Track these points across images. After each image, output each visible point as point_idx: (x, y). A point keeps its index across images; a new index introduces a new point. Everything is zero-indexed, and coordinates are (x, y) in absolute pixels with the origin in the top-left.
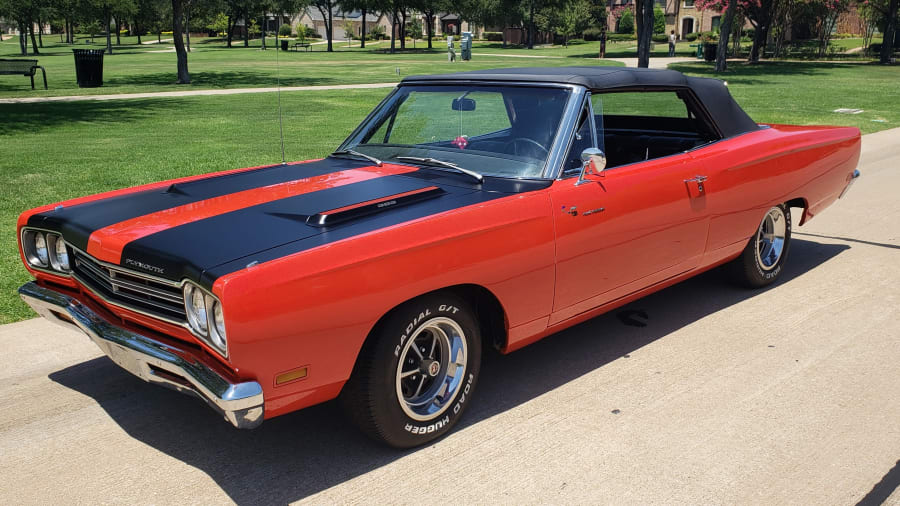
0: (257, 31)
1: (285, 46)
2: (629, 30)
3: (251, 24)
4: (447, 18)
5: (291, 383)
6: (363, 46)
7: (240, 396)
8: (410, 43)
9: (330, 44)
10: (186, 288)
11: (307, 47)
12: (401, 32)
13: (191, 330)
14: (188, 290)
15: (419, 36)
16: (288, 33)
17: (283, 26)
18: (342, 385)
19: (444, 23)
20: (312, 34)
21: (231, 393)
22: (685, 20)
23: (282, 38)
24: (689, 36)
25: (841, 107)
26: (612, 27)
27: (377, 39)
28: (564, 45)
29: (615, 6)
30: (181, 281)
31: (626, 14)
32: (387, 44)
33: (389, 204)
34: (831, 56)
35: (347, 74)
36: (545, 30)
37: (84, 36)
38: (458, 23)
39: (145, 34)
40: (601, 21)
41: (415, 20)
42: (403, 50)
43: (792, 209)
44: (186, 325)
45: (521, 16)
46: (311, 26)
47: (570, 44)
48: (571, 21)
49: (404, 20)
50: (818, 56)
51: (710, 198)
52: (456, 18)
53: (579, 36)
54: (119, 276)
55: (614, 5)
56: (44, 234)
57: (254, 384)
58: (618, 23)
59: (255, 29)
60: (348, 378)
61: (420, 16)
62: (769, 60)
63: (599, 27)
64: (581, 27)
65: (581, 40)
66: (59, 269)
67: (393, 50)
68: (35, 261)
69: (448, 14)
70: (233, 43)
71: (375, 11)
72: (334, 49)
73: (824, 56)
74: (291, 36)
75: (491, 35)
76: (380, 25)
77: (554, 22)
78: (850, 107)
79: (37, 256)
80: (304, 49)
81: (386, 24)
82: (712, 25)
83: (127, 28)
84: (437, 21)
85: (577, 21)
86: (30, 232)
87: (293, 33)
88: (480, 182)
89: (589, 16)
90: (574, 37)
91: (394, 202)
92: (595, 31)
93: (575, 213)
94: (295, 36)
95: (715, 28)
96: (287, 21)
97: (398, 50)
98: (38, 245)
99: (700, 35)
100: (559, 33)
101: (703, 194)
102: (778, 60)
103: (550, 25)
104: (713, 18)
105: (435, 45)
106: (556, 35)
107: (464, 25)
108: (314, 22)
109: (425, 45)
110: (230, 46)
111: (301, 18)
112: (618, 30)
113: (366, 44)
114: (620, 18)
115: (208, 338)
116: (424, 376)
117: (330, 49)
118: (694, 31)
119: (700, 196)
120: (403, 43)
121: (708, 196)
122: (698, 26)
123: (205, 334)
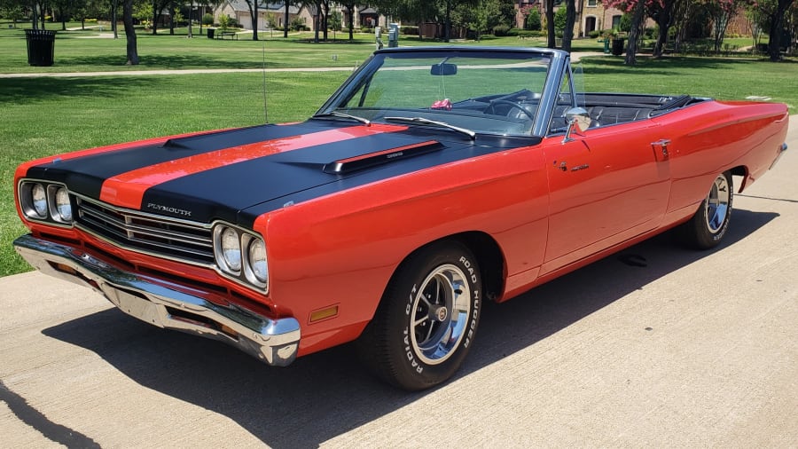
0: (181, 20)
1: (211, 34)
2: (536, 26)
3: (175, 13)
4: (365, 12)
5: (323, 320)
6: (286, 36)
7: (279, 332)
8: (331, 34)
9: (255, 33)
10: (216, 229)
11: (233, 35)
12: (323, 24)
13: (220, 272)
14: (218, 230)
15: (339, 28)
16: (210, 22)
17: (205, 15)
18: (366, 324)
19: (363, 16)
20: (234, 24)
21: (271, 330)
22: (588, 19)
23: (205, 27)
24: (592, 33)
25: (751, 94)
26: (521, 24)
27: (298, 30)
28: (476, 39)
29: (523, 5)
30: (211, 223)
31: (534, 11)
32: (311, 34)
33: (396, 155)
34: (726, 53)
35: (285, 59)
36: (458, 25)
37: (7, 21)
38: (376, 17)
39: (68, 21)
40: (511, 18)
41: (335, 13)
42: (325, 40)
43: (734, 177)
44: (214, 267)
45: (437, 12)
46: (233, 16)
47: (482, 39)
48: (483, 18)
49: (327, 13)
50: (713, 53)
51: (672, 162)
52: (374, 12)
53: (489, 32)
54: (134, 222)
55: (523, 3)
56: (45, 185)
57: (292, 320)
58: (526, 20)
59: (179, 18)
60: (371, 318)
61: (340, 9)
62: (671, 55)
63: (508, 23)
64: (492, 23)
65: (492, 36)
66: (59, 220)
67: (317, 40)
68: (31, 213)
69: (367, 8)
70: (158, 31)
71: (297, 3)
72: (259, 38)
73: (720, 53)
74: (213, 26)
75: (407, 28)
76: (300, 17)
77: (467, 18)
78: (759, 95)
79: (34, 208)
80: (230, 37)
81: (307, 16)
82: (613, 23)
83: (50, 14)
84: (355, 15)
85: (488, 18)
86: (28, 184)
87: (215, 23)
88: (473, 138)
89: (499, 13)
90: (486, 32)
91: (401, 154)
92: (505, 27)
93: (565, 169)
94: (217, 25)
95: (616, 26)
96: (209, 10)
97: (321, 40)
98: (36, 197)
99: (601, 33)
100: (472, 28)
101: (666, 158)
102: (678, 55)
103: (463, 21)
104: (614, 17)
105: (355, 36)
106: (469, 30)
107: (382, 19)
108: (236, 12)
109: (347, 36)
110: (155, 34)
111: (223, 9)
112: (526, 26)
113: (289, 34)
114: (528, 16)
115: (243, 277)
116: (433, 321)
117: (255, 38)
118: (596, 29)
119: (664, 160)
120: (325, 34)
121: (670, 160)
122: (600, 24)
123: (238, 274)
